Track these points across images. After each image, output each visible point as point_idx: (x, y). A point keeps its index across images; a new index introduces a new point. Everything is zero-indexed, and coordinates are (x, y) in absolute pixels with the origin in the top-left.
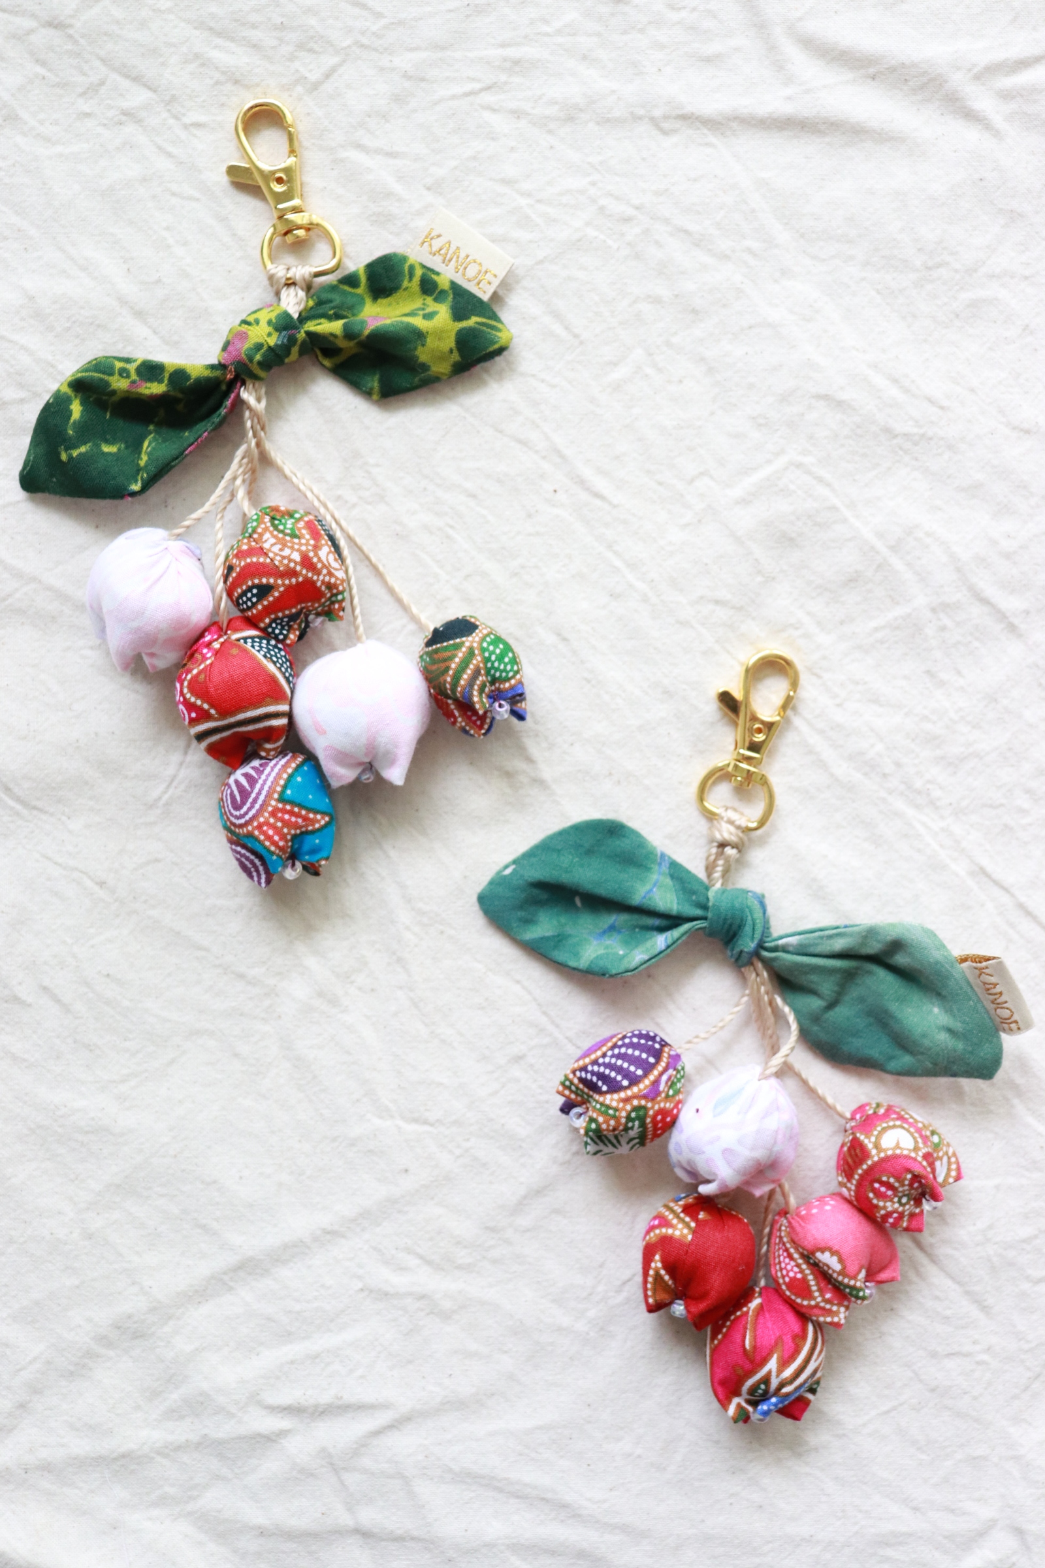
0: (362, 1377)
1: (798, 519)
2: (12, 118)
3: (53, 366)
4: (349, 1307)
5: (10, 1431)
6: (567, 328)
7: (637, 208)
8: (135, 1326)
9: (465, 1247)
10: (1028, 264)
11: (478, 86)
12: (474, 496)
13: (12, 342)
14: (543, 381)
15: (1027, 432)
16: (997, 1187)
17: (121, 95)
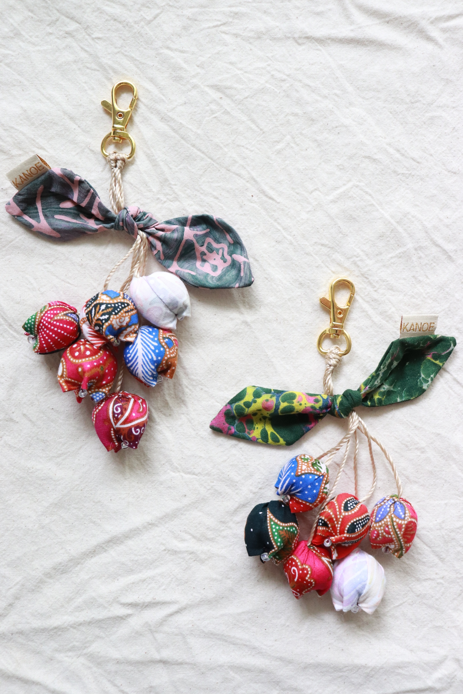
0: (164, 589)
1: (357, 210)
2: (17, 34)
3: (34, 140)
4: (159, 558)
5: (5, 616)
6: (257, 127)
7: (288, 76)
8: (63, 567)
9: (211, 530)
10: (454, 102)
11: (219, 23)
12: (217, 198)
13: (16, 129)
14: (247, 149)
15: (455, 173)
16: (446, 504)
17: (65, 25)
